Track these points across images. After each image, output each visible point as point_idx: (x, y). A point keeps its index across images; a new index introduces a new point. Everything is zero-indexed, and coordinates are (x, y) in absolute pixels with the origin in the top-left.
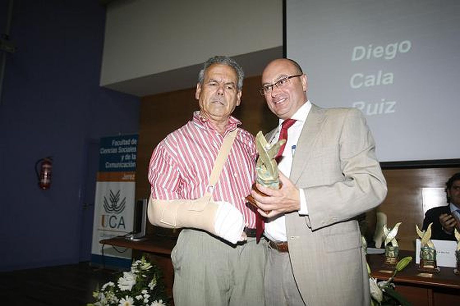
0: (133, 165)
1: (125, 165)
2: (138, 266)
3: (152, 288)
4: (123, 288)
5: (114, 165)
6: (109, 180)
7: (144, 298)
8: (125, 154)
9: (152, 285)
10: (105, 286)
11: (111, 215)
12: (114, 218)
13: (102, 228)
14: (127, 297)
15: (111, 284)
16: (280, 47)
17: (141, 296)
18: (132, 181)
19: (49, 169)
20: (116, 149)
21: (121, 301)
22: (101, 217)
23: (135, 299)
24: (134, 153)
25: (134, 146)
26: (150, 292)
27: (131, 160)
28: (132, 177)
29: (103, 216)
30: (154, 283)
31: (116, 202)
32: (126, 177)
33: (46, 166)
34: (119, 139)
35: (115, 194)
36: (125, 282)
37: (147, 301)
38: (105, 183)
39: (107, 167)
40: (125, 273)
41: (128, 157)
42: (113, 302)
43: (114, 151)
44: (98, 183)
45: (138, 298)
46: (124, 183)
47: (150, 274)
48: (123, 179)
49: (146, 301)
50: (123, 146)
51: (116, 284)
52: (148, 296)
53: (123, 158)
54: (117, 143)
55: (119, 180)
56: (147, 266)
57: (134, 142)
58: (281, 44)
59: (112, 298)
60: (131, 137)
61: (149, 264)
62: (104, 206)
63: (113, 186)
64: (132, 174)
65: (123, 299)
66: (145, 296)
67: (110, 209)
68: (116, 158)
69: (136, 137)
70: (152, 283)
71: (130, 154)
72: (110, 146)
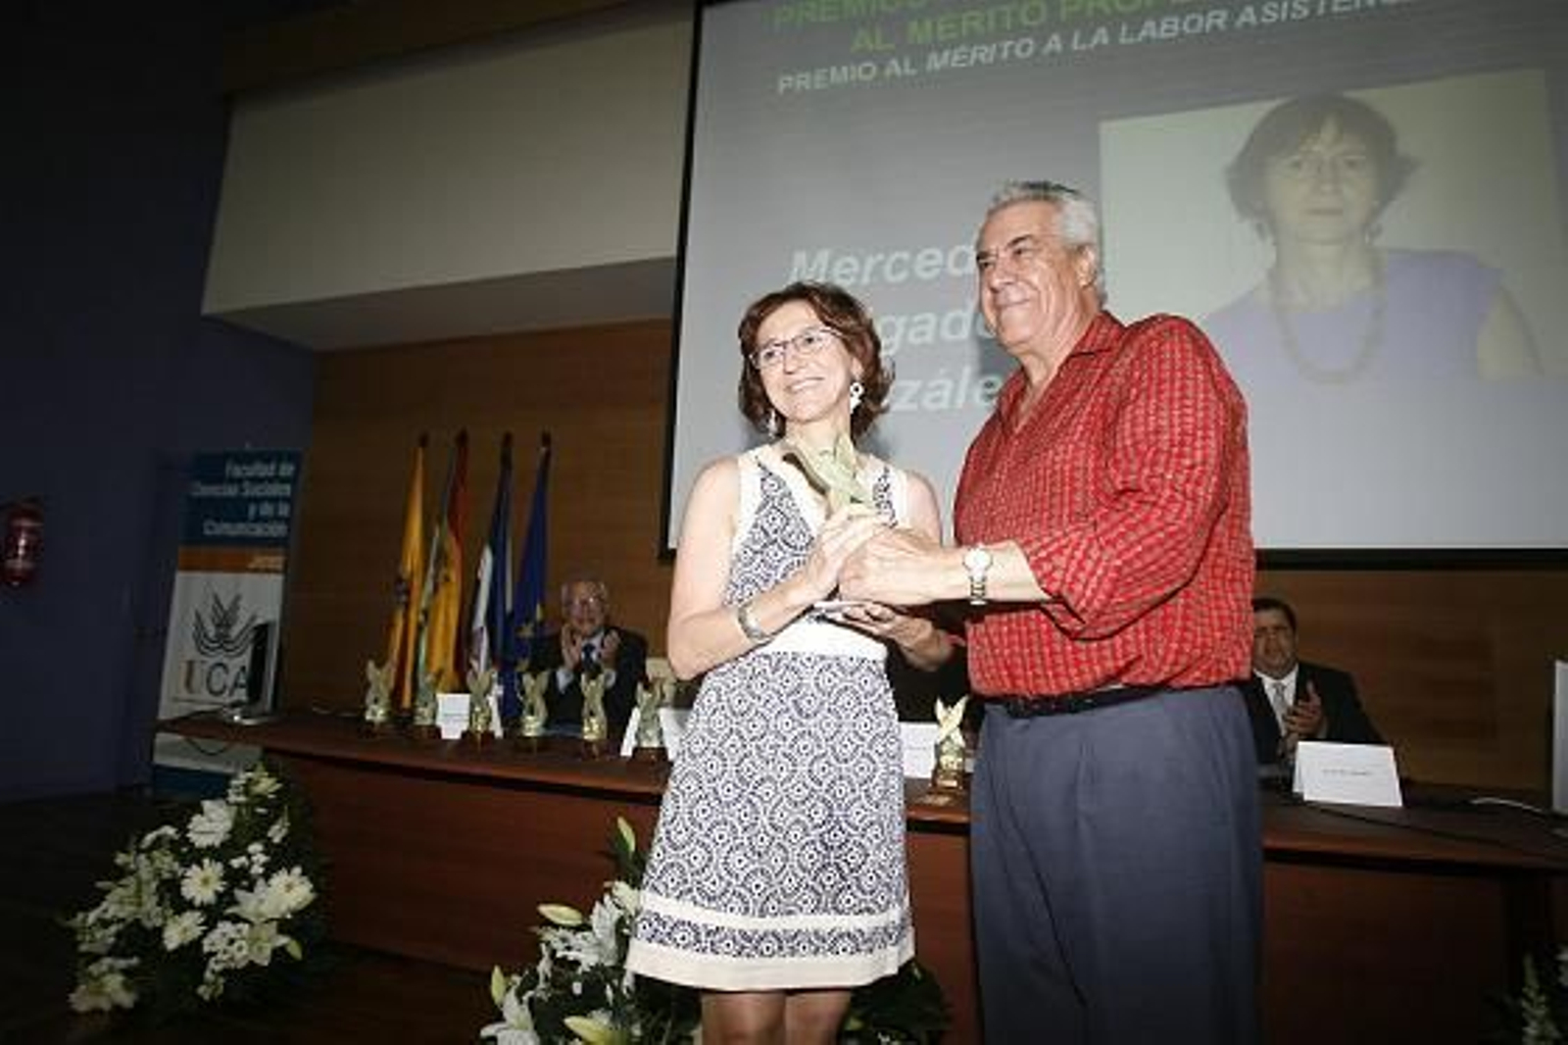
0: (278, 530)
1: (259, 531)
2: (244, 785)
3: (277, 840)
4: (201, 841)
5: (226, 529)
6: (212, 567)
7: (252, 863)
8: (258, 501)
9: (277, 833)
10: (150, 837)
11: (211, 661)
12: (220, 670)
13: (184, 694)
14: (206, 861)
15: (170, 831)
16: (666, 260)
17: (243, 859)
18: (276, 571)
19: (31, 531)
20: (235, 487)
21: (189, 874)
22: (184, 667)
23: (227, 867)
24: (286, 500)
25: (284, 481)
26: (269, 848)
27: (277, 518)
28: (277, 561)
29: (191, 663)
30: (283, 826)
31: (229, 626)
32: (258, 561)
33: (26, 523)
34: (247, 459)
35: (226, 604)
36: (207, 826)
37: (261, 870)
38: (199, 577)
39: (207, 532)
40: (207, 804)
41: (267, 509)
42: (166, 875)
43: (231, 491)
44: (180, 577)
45: (236, 863)
46: (255, 577)
47: (275, 807)
48: (252, 566)
49: (257, 870)
50: (256, 480)
51: (183, 829)
52: (263, 859)
53: (252, 512)
54: (237, 471)
55: (239, 567)
56: (267, 785)
57: (287, 470)
58: (673, 252)
59: (166, 867)
60: (279, 458)
61: (271, 781)
62: (194, 636)
63: (223, 584)
64: (275, 554)
65: (195, 867)
66: (254, 858)
67: (211, 645)
68: (236, 510)
69: (293, 458)
70: (276, 827)
71: (274, 500)
72: (220, 479)
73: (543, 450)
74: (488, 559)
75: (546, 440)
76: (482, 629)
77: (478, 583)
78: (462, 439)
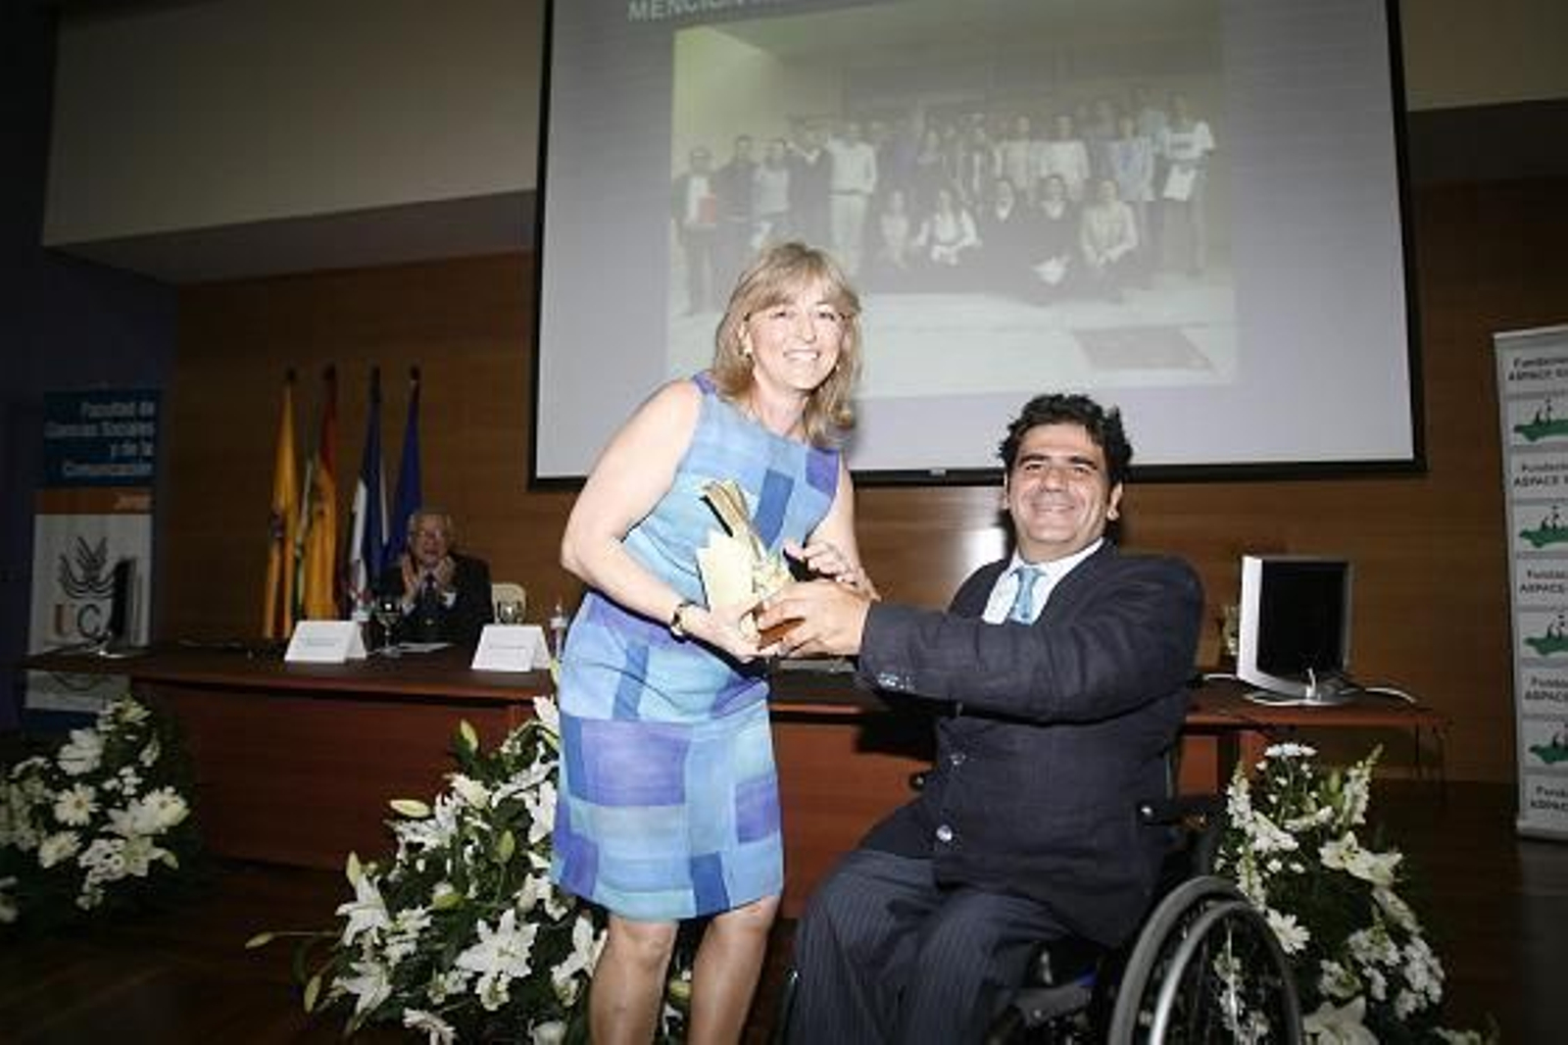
0: (144, 469)
1: (123, 471)
2: (112, 715)
3: (148, 763)
4: (73, 769)
5: (85, 470)
6: (73, 509)
7: (124, 786)
8: (120, 441)
9: (148, 756)
10: (20, 767)
11: (80, 604)
12: (90, 612)
13: (54, 638)
14: (77, 786)
15: (40, 761)
16: (525, 193)
17: (115, 782)
18: (142, 512)
20: (94, 427)
21: (61, 798)
22: (52, 611)
23: (100, 790)
24: (147, 439)
25: (146, 419)
26: (141, 770)
27: (138, 458)
28: (144, 501)
29: (59, 608)
30: (154, 749)
31: (98, 568)
32: (124, 501)
34: (103, 398)
35: (93, 549)
36: (76, 754)
37: (132, 791)
38: (61, 521)
39: (69, 474)
40: (76, 734)
41: (130, 449)
42: (38, 801)
43: (89, 431)
44: (40, 520)
45: (108, 785)
46: (122, 518)
47: (145, 735)
48: (118, 506)
49: (129, 791)
50: (116, 420)
51: (53, 757)
52: (135, 781)
53: (113, 454)
54: (95, 411)
55: (106, 508)
56: (135, 713)
57: (148, 408)
58: (531, 184)
59: (37, 793)
60: (138, 397)
61: (139, 709)
62: (60, 580)
63: (88, 526)
64: (142, 494)
65: (67, 793)
66: (126, 780)
67: (81, 588)
68: (96, 452)
69: (154, 396)
70: (147, 751)
71: (136, 440)
72: (75, 418)
73: (413, 383)
74: (362, 493)
75: (415, 374)
76: (358, 561)
77: (353, 517)
78: (330, 374)
